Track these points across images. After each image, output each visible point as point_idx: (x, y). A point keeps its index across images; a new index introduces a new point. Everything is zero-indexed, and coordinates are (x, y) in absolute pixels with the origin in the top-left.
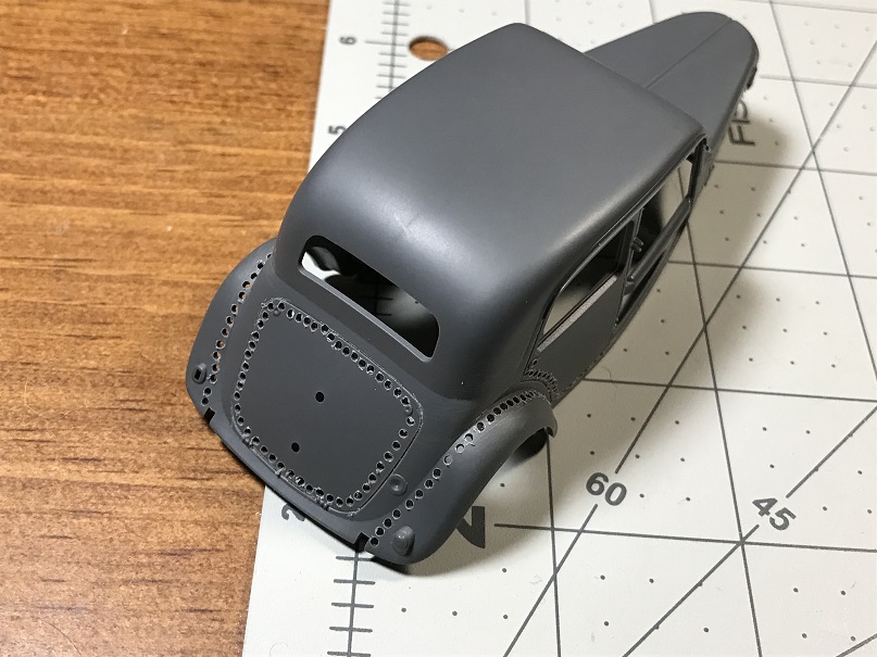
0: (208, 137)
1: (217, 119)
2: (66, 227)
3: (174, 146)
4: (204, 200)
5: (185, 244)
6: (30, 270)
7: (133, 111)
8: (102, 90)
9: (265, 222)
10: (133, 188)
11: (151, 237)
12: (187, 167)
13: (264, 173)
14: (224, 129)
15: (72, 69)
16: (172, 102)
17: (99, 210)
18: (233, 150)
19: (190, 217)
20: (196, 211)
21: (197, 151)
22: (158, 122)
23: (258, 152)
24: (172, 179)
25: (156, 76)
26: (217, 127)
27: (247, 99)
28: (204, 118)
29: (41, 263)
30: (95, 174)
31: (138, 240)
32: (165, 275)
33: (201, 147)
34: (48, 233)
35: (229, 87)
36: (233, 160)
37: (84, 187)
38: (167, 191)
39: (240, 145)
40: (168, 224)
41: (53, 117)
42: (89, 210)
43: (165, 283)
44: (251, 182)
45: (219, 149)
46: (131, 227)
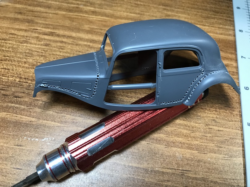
0: (214, 123)
1: (215, 116)
2: (182, 157)
3: (205, 126)
4: (216, 149)
5: (214, 166)
6: (175, 174)
10: (197, 142)
11: (205, 163)
12: (210, 135)
13: (231, 138)
14: (217, 120)
17: (189, 151)
18: (221, 129)
19: (214, 155)
21: (211, 129)
23: (228, 130)
24: (207, 139)
26: (215, 119)
28: (211, 116)
29: (177, 171)
30: (186, 136)
31: (201, 163)
32: (211, 178)
34: (177, 159)
36: (222, 133)
37: (184, 141)
38: (206, 144)
39: (222, 127)
40: (208, 158)
42: (187, 150)
44: (228, 142)
45: (217, 128)
46: (199, 158)
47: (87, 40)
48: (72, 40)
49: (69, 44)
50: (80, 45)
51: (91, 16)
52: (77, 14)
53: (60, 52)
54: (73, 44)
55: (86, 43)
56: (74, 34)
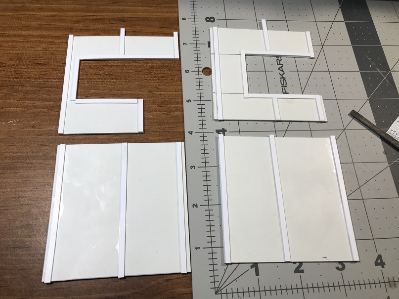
0: (156, 89)
1: (157, 84)
3: (149, 93)
4: (158, 108)
5: (155, 121)
7: (137, 83)
8: (129, 77)
9: (172, 113)
11: (147, 119)
12: (152, 99)
13: (170, 99)
15: (120, 71)
16: (146, 79)
18: (162, 93)
19: (155, 113)
20: (157, 111)
22: (143, 86)
23: (168, 93)
24: (150, 102)
25: (141, 72)
26: (158, 86)
27: (164, 77)
28: (154, 84)
32: (152, 129)
33: (155, 93)
35: (158, 74)
36: (163, 96)
38: (149, 106)
40: (151, 115)
41: (119, 86)
43: (153, 131)
44: (168, 102)
45: (159, 93)
47: (37, 36)
48: (22, 38)
49: (20, 42)
50: (30, 41)
51: (38, 13)
52: (24, 13)
53: (13, 50)
54: (24, 42)
55: (36, 39)
56: (24, 33)
